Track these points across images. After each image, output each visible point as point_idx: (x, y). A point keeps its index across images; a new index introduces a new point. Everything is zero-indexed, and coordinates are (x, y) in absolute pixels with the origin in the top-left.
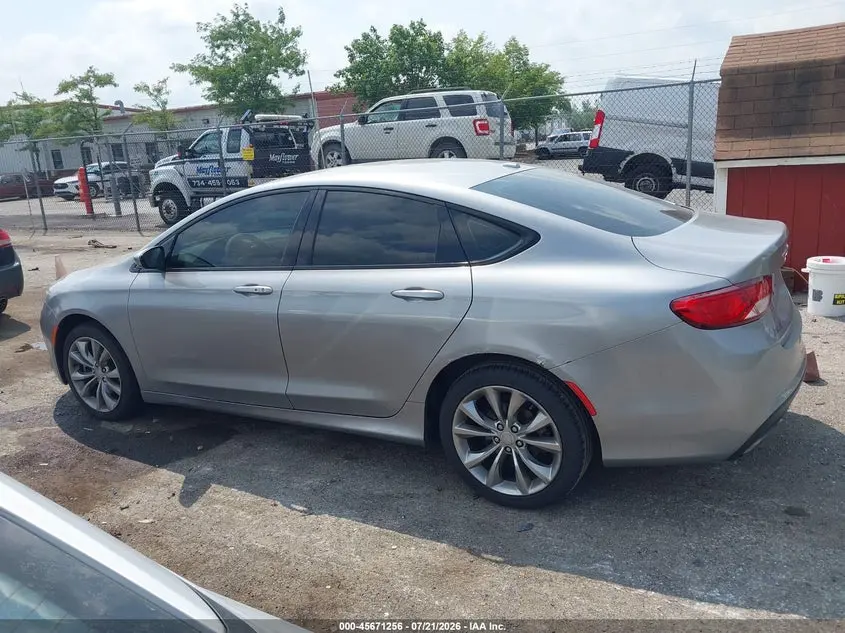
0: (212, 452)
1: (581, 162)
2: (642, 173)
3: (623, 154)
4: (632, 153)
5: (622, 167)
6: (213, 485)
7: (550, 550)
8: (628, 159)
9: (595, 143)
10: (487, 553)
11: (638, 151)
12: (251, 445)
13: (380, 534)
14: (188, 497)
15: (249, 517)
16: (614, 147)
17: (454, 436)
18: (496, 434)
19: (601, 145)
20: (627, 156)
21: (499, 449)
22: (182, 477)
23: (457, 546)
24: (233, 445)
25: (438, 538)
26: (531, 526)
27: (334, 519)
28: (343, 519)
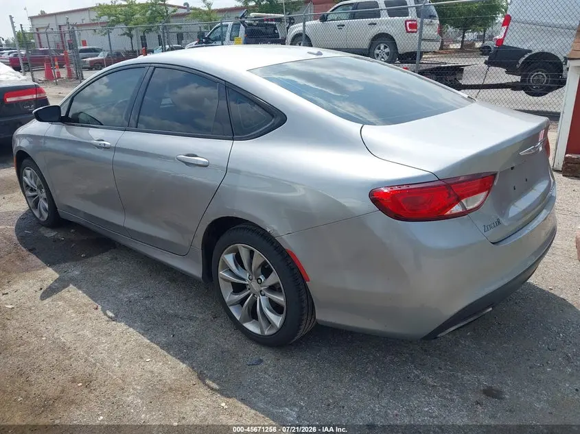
0: (89, 260)
1: (487, 58)
2: (536, 69)
3: (521, 52)
4: (530, 51)
5: (520, 62)
6: (71, 286)
7: (260, 387)
8: (526, 56)
9: (500, 42)
10: (210, 379)
11: (536, 50)
12: (116, 259)
13: (148, 346)
14: (49, 292)
15: (73, 315)
16: (515, 46)
17: (220, 279)
18: (247, 283)
19: (504, 43)
20: (526, 53)
21: (249, 295)
22: (57, 276)
23: (193, 368)
24: (106, 257)
25: (183, 360)
26: (261, 361)
27: (126, 327)
28: (131, 329)
